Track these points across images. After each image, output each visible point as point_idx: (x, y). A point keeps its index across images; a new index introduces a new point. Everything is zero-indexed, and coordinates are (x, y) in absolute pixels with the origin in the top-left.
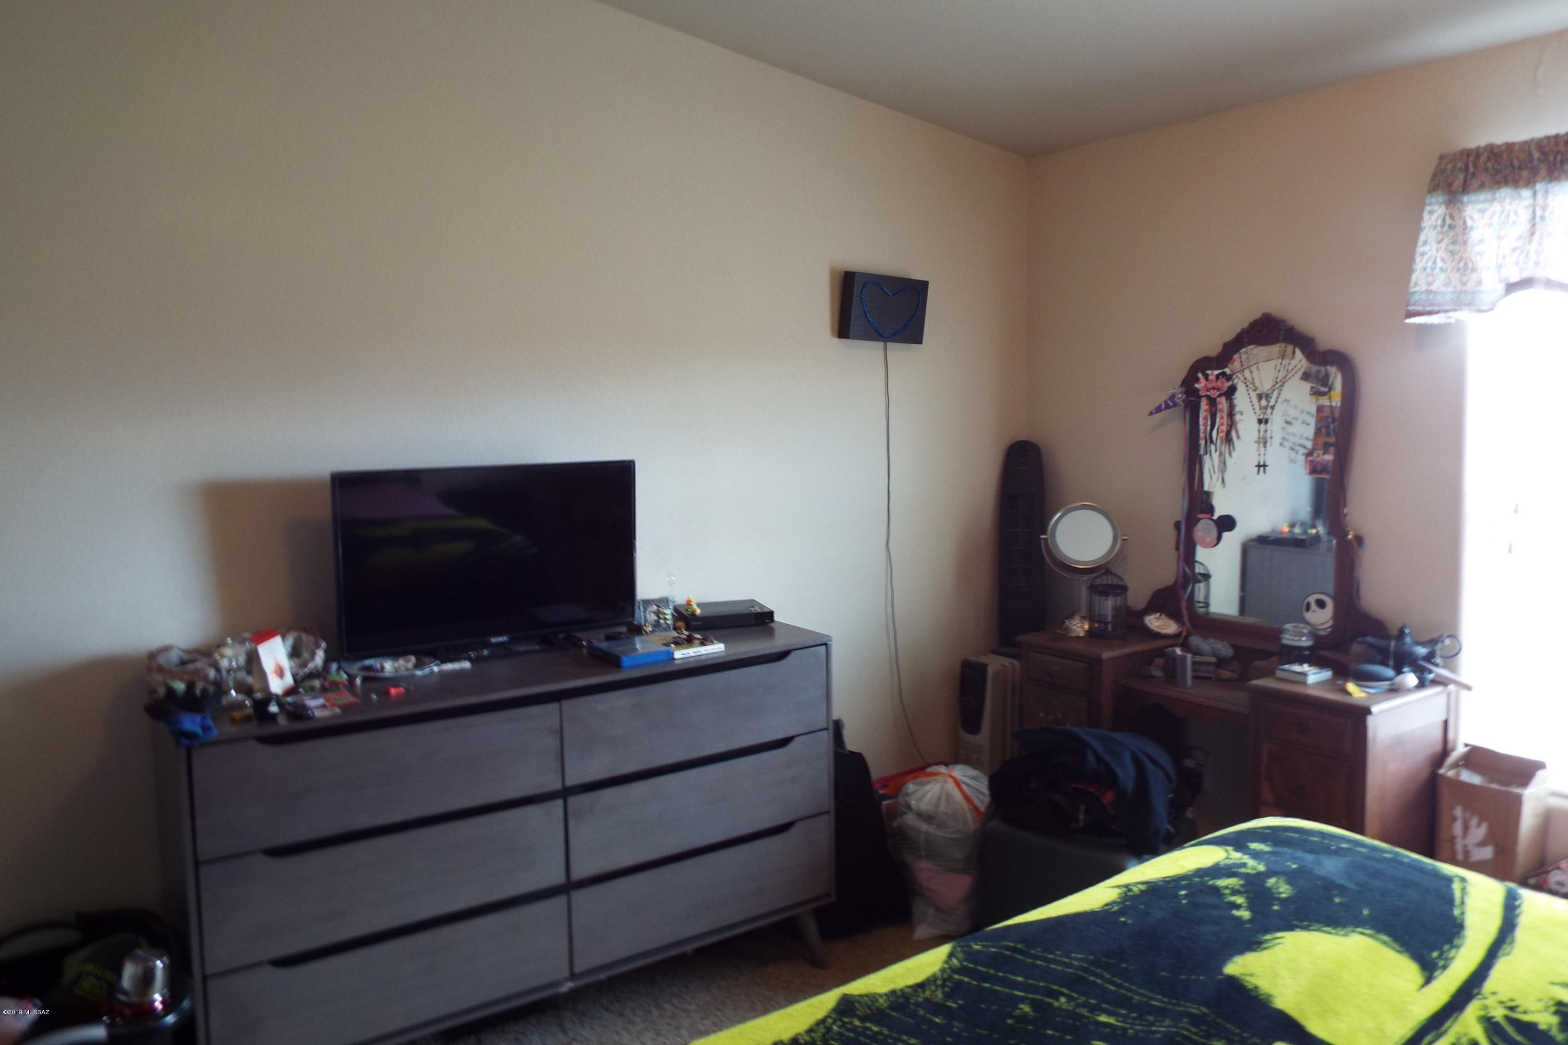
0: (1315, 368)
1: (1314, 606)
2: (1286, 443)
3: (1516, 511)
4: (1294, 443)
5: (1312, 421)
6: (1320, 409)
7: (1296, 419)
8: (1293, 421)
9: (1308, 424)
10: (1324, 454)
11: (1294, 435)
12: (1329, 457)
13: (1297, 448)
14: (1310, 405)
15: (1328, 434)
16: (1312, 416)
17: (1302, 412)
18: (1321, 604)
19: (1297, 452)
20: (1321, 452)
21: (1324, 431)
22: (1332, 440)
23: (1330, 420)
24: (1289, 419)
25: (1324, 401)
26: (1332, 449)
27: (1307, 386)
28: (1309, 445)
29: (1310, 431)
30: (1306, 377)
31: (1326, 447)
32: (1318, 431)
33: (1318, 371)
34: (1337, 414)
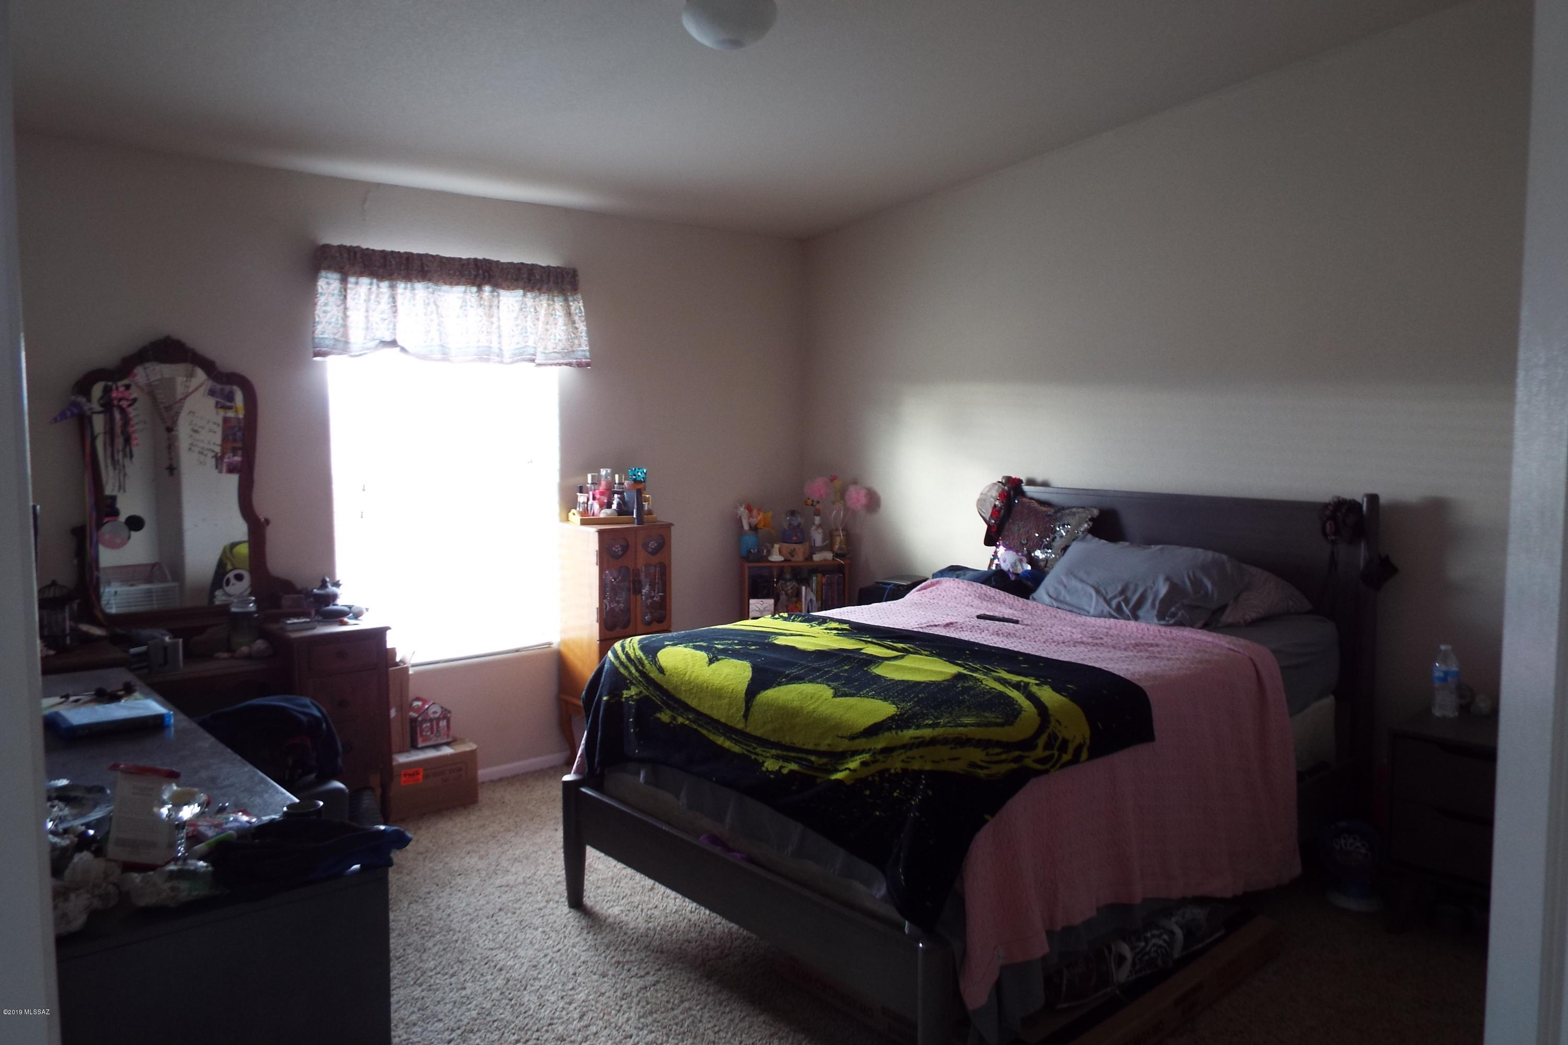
0: (219, 387)
1: (233, 581)
2: (193, 448)
3: (364, 490)
4: (203, 448)
5: (219, 431)
6: (226, 420)
7: (203, 428)
8: (200, 429)
9: (215, 432)
10: (234, 456)
11: (202, 441)
12: (238, 459)
13: (206, 452)
14: (218, 417)
15: (235, 441)
16: (218, 425)
17: (209, 422)
18: (239, 578)
19: (206, 455)
20: (231, 455)
21: (231, 438)
22: (239, 445)
23: (236, 429)
24: (196, 428)
25: (231, 414)
26: (240, 452)
27: (211, 402)
28: (218, 449)
29: (218, 438)
30: (212, 393)
31: (234, 451)
32: (225, 439)
33: (222, 390)
34: (242, 425)
